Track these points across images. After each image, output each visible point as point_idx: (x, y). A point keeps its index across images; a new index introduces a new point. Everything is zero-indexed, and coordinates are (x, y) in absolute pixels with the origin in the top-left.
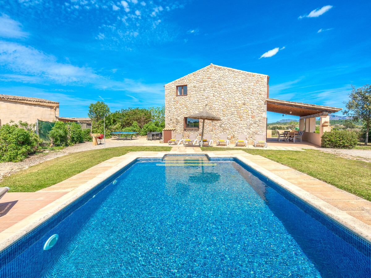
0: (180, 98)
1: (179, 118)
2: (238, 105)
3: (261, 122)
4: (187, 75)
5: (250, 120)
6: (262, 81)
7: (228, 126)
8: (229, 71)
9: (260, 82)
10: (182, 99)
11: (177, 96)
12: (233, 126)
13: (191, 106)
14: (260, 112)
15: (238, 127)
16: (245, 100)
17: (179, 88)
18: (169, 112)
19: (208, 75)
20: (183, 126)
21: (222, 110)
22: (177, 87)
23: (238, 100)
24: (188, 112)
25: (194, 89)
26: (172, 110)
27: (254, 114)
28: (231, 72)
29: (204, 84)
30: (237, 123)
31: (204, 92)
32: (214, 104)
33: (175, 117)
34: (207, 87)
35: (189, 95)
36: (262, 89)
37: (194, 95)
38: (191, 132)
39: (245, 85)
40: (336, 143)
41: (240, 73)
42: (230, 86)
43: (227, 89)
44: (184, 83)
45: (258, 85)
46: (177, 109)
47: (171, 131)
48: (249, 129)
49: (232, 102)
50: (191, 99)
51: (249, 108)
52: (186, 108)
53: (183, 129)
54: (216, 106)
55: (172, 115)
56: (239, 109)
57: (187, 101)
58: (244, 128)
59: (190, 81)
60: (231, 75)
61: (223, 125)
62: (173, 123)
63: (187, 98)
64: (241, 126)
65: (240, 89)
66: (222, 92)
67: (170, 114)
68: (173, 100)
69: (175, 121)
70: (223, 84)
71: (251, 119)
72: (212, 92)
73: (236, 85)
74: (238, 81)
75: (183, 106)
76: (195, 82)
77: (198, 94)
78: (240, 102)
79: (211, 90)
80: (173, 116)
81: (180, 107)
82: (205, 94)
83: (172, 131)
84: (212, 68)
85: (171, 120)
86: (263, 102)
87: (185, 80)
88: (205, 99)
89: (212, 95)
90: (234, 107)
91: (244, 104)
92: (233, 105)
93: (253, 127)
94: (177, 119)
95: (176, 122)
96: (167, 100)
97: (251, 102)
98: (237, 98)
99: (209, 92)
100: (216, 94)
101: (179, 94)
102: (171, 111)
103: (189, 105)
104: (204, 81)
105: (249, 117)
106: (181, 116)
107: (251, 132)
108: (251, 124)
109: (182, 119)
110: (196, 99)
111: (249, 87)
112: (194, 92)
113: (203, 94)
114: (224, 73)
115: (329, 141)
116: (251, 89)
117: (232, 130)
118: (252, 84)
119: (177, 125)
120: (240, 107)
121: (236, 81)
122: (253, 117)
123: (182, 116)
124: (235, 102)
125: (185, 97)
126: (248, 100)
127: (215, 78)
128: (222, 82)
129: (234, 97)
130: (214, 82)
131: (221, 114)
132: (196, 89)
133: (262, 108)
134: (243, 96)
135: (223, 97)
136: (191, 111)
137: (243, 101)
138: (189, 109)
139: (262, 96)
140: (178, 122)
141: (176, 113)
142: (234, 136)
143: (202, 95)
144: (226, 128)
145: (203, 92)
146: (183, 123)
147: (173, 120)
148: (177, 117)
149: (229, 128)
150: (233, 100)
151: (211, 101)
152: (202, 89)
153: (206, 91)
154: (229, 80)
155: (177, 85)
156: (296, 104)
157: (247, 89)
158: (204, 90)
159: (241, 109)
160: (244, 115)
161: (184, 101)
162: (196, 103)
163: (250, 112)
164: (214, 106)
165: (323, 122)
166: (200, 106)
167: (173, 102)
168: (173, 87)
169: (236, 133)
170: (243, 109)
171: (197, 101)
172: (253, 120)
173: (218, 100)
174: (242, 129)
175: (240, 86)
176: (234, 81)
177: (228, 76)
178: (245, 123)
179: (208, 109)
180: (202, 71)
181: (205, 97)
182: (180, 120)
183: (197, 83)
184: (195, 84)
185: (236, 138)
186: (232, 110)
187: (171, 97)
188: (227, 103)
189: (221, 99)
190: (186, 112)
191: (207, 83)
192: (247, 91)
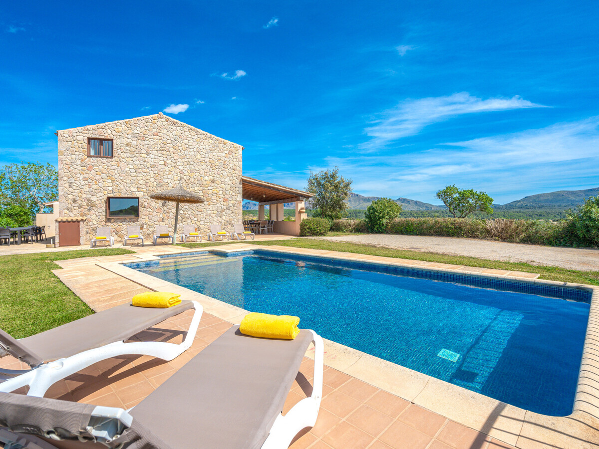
0: (96, 161)
1: (94, 199)
2: (204, 183)
3: (235, 208)
4: (113, 122)
5: (221, 205)
6: (236, 152)
7: (189, 212)
8: (190, 131)
9: (233, 154)
10: (101, 164)
11: (89, 156)
12: (197, 213)
13: (121, 178)
14: (234, 194)
15: (205, 214)
16: (215, 176)
17: (92, 141)
18: (70, 186)
19: (155, 130)
20: (104, 214)
22: (89, 139)
23: (204, 174)
24: (114, 187)
25: (128, 148)
26: (77, 183)
27: (226, 196)
28: (193, 133)
29: (146, 142)
30: (203, 208)
31: (148, 157)
32: (165, 177)
33: (84, 196)
34: (153, 149)
35: (116, 158)
36: (236, 163)
37: (127, 159)
38: (121, 224)
39: (214, 154)
40: (314, 230)
41: (207, 136)
42: (193, 153)
43: (187, 157)
44: (106, 135)
45: (231, 157)
46: (90, 181)
47: (79, 222)
48: (220, 217)
49: (195, 177)
50: (121, 165)
51: (219, 188)
52: (110, 181)
53: (104, 219)
54: (169, 182)
55: (76, 191)
56: (206, 189)
57: (114, 167)
58: (213, 215)
59: (118, 134)
60: (193, 137)
62: (80, 207)
63: (113, 162)
64: (209, 212)
65: (207, 159)
66: (180, 160)
67: (71, 190)
68: (79, 162)
69: (84, 204)
70: (180, 148)
71: (222, 203)
72: (161, 158)
73: (202, 153)
74: (204, 147)
75: (104, 176)
76: (129, 136)
77: (136, 158)
78: (206, 178)
79: (160, 155)
80: (80, 194)
81: (98, 177)
82: (150, 160)
83: (81, 223)
84: (162, 120)
85: (75, 201)
86: (237, 181)
87: (109, 131)
88: (150, 169)
89: (162, 163)
90: (198, 185)
91: (213, 181)
92: (197, 182)
93: (225, 215)
94: (89, 200)
95: (88, 205)
96: (65, 162)
97: (223, 180)
98: (202, 172)
99: (156, 157)
100: (169, 161)
101: (92, 153)
102: (75, 184)
103: (116, 176)
104: (147, 139)
105: (220, 200)
106: (98, 195)
107: (223, 221)
108: (223, 210)
109: (103, 200)
110: (131, 167)
111: (219, 158)
112: (128, 155)
113: (146, 159)
114: (181, 132)
115: (309, 228)
116: (221, 161)
117: (196, 219)
118: (224, 154)
119: (89, 210)
120: (207, 186)
121: (201, 147)
122: (225, 200)
123: (101, 194)
124: (200, 178)
125: (109, 160)
126: (218, 176)
127: (168, 137)
128: (180, 145)
129: (198, 169)
130: (165, 143)
132: (132, 149)
133: (237, 189)
134: (211, 170)
135: (181, 168)
136: (121, 186)
137: (212, 178)
138: (118, 183)
139: (237, 172)
140: (91, 205)
141: (86, 188)
142: (198, 228)
143: (144, 161)
144: (187, 215)
145: (146, 156)
146: (104, 208)
147: (79, 202)
148: (89, 196)
149: (191, 216)
150: (197, 174)
151: (160, 173)
152: (144, 151)
153: (152, 156)
154: (190, 144)
155: (90, 136)
156: (275, 186)
157: (216, 161)
158: (148, 154)
159: (209, 188)
160: (214, 198)
161: (106, 167)
162: (131, 174)
163: (221, 193)
164: (166, 180)
166: (139, 178)
167: (80, 168)
168: (78, 138)
169: (202, 223)
170: (211, 188)
171: (133, 171)
172: (225, 204)
173: (173, 172)
174: (210, 217)
175: (207, 155)
176: (197, 146)
177: (188, 137)
178: (214, 209)
179: (156, 185)
180: (144, 122)
181: (149, 165)
182: (97, 202)
183: (133, 139)
184: (130, 141)
185: (203, 231)
186: (196, 189)
187: (74, 157)
188: (188, 177)
189: (177, 171)
190: (110, 188)
191: (152, 143)
192: (217, 164)
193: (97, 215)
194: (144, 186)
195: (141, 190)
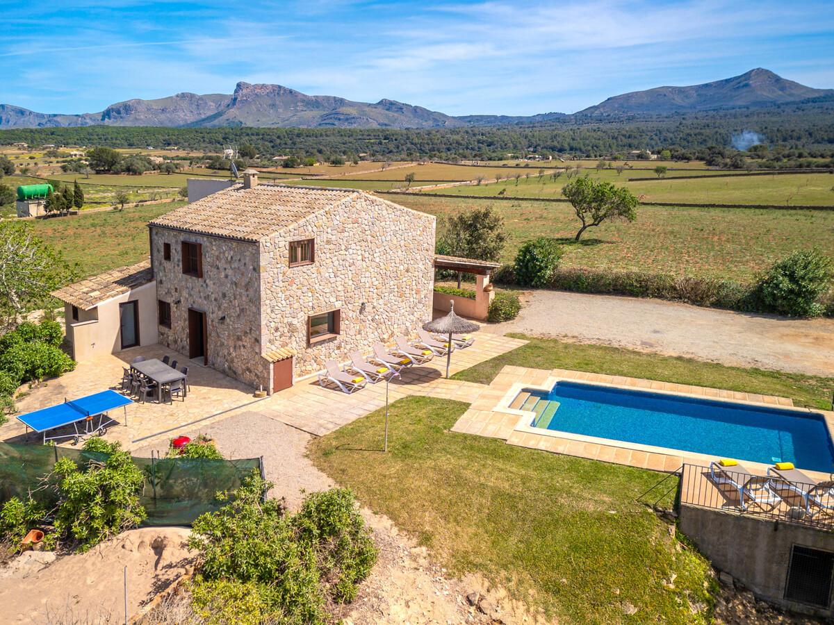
0: (297, 272)
1: (295, 322)
2: (399, 274)
3: (427, 299)
5: (414, 299)
6: (430, 226)
7: (384, 316)
8: (388, 208)
9: (427, 230)
10: (303, 271)
11: (291, 266)
12: (391, 314)
13: (321, 288)
14: (426, 282)
15: (398, 315)
16: (409, 262)
18: (272, 311)
19: (354, 216)
20: (305, 338)
21: (375, 287)
22: (291, 244)
23: (400, 263)
24: (314, 302)
25: (328, 247)
26: (279, 304)
27: (419, 286)
28: (390, 210)
29: (346, 234)
30: (397, 307)
31: (347, 253)
32: (363, 276)
33: (286, 320)
34: (352, 242)
35: (317, 263)
36: (430, 241)
37: (327, 261)
38: (320, 347)
39: (409, 234)
41: (404, 211)
42: (389, 238)
43: (384, 244)
44: (307, 233)
45: (426, 234)
46: (291, 299)
47: (290, 359)
48: (413, 314)
49: (391, 269)
50: (321, 270)
51: (413, 277)
52: (310, 294)
53: (305, 345)
54: (366, 281)
55: (278, 316)
56: (401, 281)
57: (314, 276)
58: (406, 314)
59: (319, 230)
60: (390, 216)
61: (377, 317)
62: (281, 336)
63: (312, 269)
64: (402, 311)
65: (402, 243)
66: (377, 250)
67: (273, 315)
68: (280, 277)
69: (286, 330)
70: (378, 234)
71: (415, 296)
72: (359, 252)
73: (398, 236)
74: (400, 227)
75: (305, 289)
76: (329, 230)
77: (335, 258)
78: (402, 267)
79: (358, 248)
80: (282, 319)
81: (299, 292)
82: (348, 257)
84: (361, 199)
85: (276, 330)
86: (430, 264)
87: (310, 228)
88: (349, 268)
89: (360, 258)
90: (393, 279)
91: (407, 271)
92: (392, 275)
93: (417, 310)
94: (290, 324)
95: (289, 331)
96: (266, 280)
97: (416, 266)
98: (397, 260)
99: (355, 251)
100: (366, 255)
102: (276, 308)
103: (316, 287)
104: (346, 229)
105: (413, 292)
106: (299, 316)
107: (415, 319)
108: (415, 306)
109: (303, 322)
110: (331, 270)
111: (414, 238)
112: (328, 255)
113: (345, 257)
114: (379, 212)
116: (416, 242)
117: (390, 323)
118: (418, 232)
119: (290, 337)
120: (401, 278)
121: (397, 228)
122: (417, 292)
123: (302, 314)
124: (395, 269)
125: (310, 267)
126: (412, 262)
127: (366, 223)
128: (377, 230)
129: (394, 258)
130: (363, 231)
131: (375, 296)
132: (332, 246)
133: (429, 276)
134: (406, 256)
135: (378, 260)
136: (321, 298)
137: (406, 266)
138: (318, 295)
139: (430, 253)
140: (292, 329)
141: (288, 310)
142: (392, 333)
143: (343, 260)
144: (382, 320)
145: (345, 253)
146: (304, 331)
147: (281, 329)
148: (290, 320)
149: (386, 320)
150: (393, 265)
151: (358, 272)
152: (343, 248)
153: (351, 251)
154: (387, 226)
155: (292, 239)
157: (411, 243)
158: (347, 249)
159: (403, 280)
160: (408, 291)
161: (306, 277)
162: (330, 280)
163: (414, 283)
164: (363, 280)
165: (485, 285)
166: (338, 284)
167: (281, 284)
168: (280, 244)
169: (396, 326)
170: (405, 279)
171: (332, 275)
172: (417, 296)
173: (371, 267)
174: (403, 317)
175: (403, 238)
176: (393, 228)
177: (385, 217)
178: (407, 305)
179: (353, 289)
180: (344, 207)
181: (347, 264)
182: (298, 325)
183: (334, 232)
184: (329, 236)
186: (391, 283)
187: (275, 270)
188: (384, 271)
189: (374, 264)
190: (311, 304)
191: (351, 234)
192: (412, 246)
194: (342, 294)
195: (340, 298)
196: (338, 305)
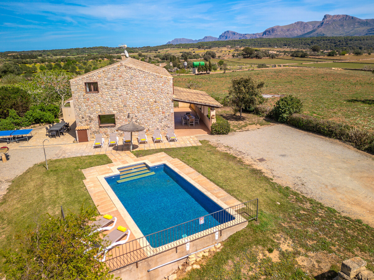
0: (90, 96)
1: (92, 116)
2: (150, 103)
3: (170, 117)
4: (96, 72)
5: (161, 116)
6: (169, 82)
7: (143, 121)
8: (140, 71)
9: (167, 83)
10: (93, 96)
11: (87, 92)
12: (147, 121)
13: (104, 104)
14: (168, 109)
15: (152, 122)
16: (156, 98)
17: (87, 84)
18: (80, 110)
19: (119, 74)
20: (98, 124)
21: (136, 107)
22: (85, 83)
23: (150, 98)
24: (101, 109)
25: (106, 86)
26: (83, 108)
27: (164, 110)
28: (141, 73)
29: (116, 82)
30: (150, 118)
31: (117, 90)
32: (128, 101)
33: (87, 115)
34: (120, 86)
35: (100, 93)
36: (169, 89)
37: (106, 93)
38: (107, 129)
39: (155, 85)
40: (219, 132)
41: (150, 74)
42: (142, 85)
43: (139, 88)
44: (93, 80)
45: (166, 86)
46: (89, 106)
47: (86, 130)
48: (161, 123)
49: (145, 100)
50: (103, 96)
51: (159, 105)
52: (98, 106)
53: (98, 126)
54: (130, 104)
55: (83, 112)
56: (152, 106)
57: (100, 98)
58: (157, 122)
59: (100, 78)
60: (142, 75)
61: (138, 121)
62: (86, 121)
64: (154, 120)
65: (151, 89)
66: (135, 90)
67: (80, 112)
68: (82, 96)
69: (88, 119)
70: (135, 83)
71: (161, 114)
72: (124, 90)
73: (147, 85)
74: (149, 81)
75: (95, 103)
76: (106, 79)
77: (111, 92)
78: (151, 100)
79: (124, 88)
80: (85, 114)
81: (92, 104)
82: (118, 92)
84: (123, 67)
85: (83, 118)
86: (170, 101)
87: (95, 77)
88: (119, 97)
89: (125, 93)
90: (147, 105)
91: (155, 102)
92: (146, 103)
93: (164, 121)
94: (90, 117)
95: (89, 119)
96: (75, 97)
97: (161, 100)
98: (149, 96)
99: (121, 90)
100: (129, 92)
101: (88, 90)
102: (82, 109)
103: (102, 103)
104: (115, 79)
105: (160, 113)
106: (94, 114)
107: (162, 125)
108: (162, 119)
109: (96, 117)
110: (109, 97)
111: (158, 87)
112: (106, 90)
113: (116, 92)
114: (134, 73)
115: (215, 130)
116: (160, 89)
117: (147, 125)
118: (161, 84)
119: (90, 122)
120: (152, 105)
121: (147, 81)
122: (163, 113)
123: (95, 113)
124: (147, 100)
125: (97, 94)
126: (158, 98)
127: (127, 77)
128: (134, 81)
129: (146, 95)
130: (126, 81)
131: (136, 111)
132: (108, 86)
133: (170, 105)
134: (154, 95)
135: (136, 95)
136: (105, 108)
137: (154, 100)
138: (103, 107)
139: (170, 95)
140: (91, 120)
141: (87, 111)
142: (148, 129)
143: (115, 93)
144: (142, 123)
145: (116, 90)
146: (97, 121)
147: (85, 118)
148: (89, 115)
149: (144, 123)
150: (146, 98)
151: (124, 99)
152: (115, 87)
153: (119, 89)
154: (140, 80)
155: (86, 81)
156: (195, 102)
157: (157, 89)
158: (117, 88)
159: (153, 106)
160: (156, 112)
161: (96, 98)
162: (109, 101)
163: (160, 108)
164: (128, 103)
165: (212, 115)
166: (113, 103)
167: (83, 100)
168: (80, 83)
169: (150, 126)
170: (154, 106)
171: (110, 99)
172: (163, 115)
173: (132, 98)
174: (155, 123)
175: (151, 86)
176: (144, 81)
177: (139, 75)
178: (157, 118)
179: (123, 107)
180: (113, 69)
181: (118, 95)
182: (94, 118)
183: (108, 80)
184: (106, 82)
185: (151, 131)
186: (146, 107)
187: (79, 94)
188: (141, 100)
189: (134, 97)
190: (99, 110)
191: (119, 82)
192: (157, 91)
193: (94, 125)
194: (117, 108)
195: (115, 109)
196: (115, 112)
